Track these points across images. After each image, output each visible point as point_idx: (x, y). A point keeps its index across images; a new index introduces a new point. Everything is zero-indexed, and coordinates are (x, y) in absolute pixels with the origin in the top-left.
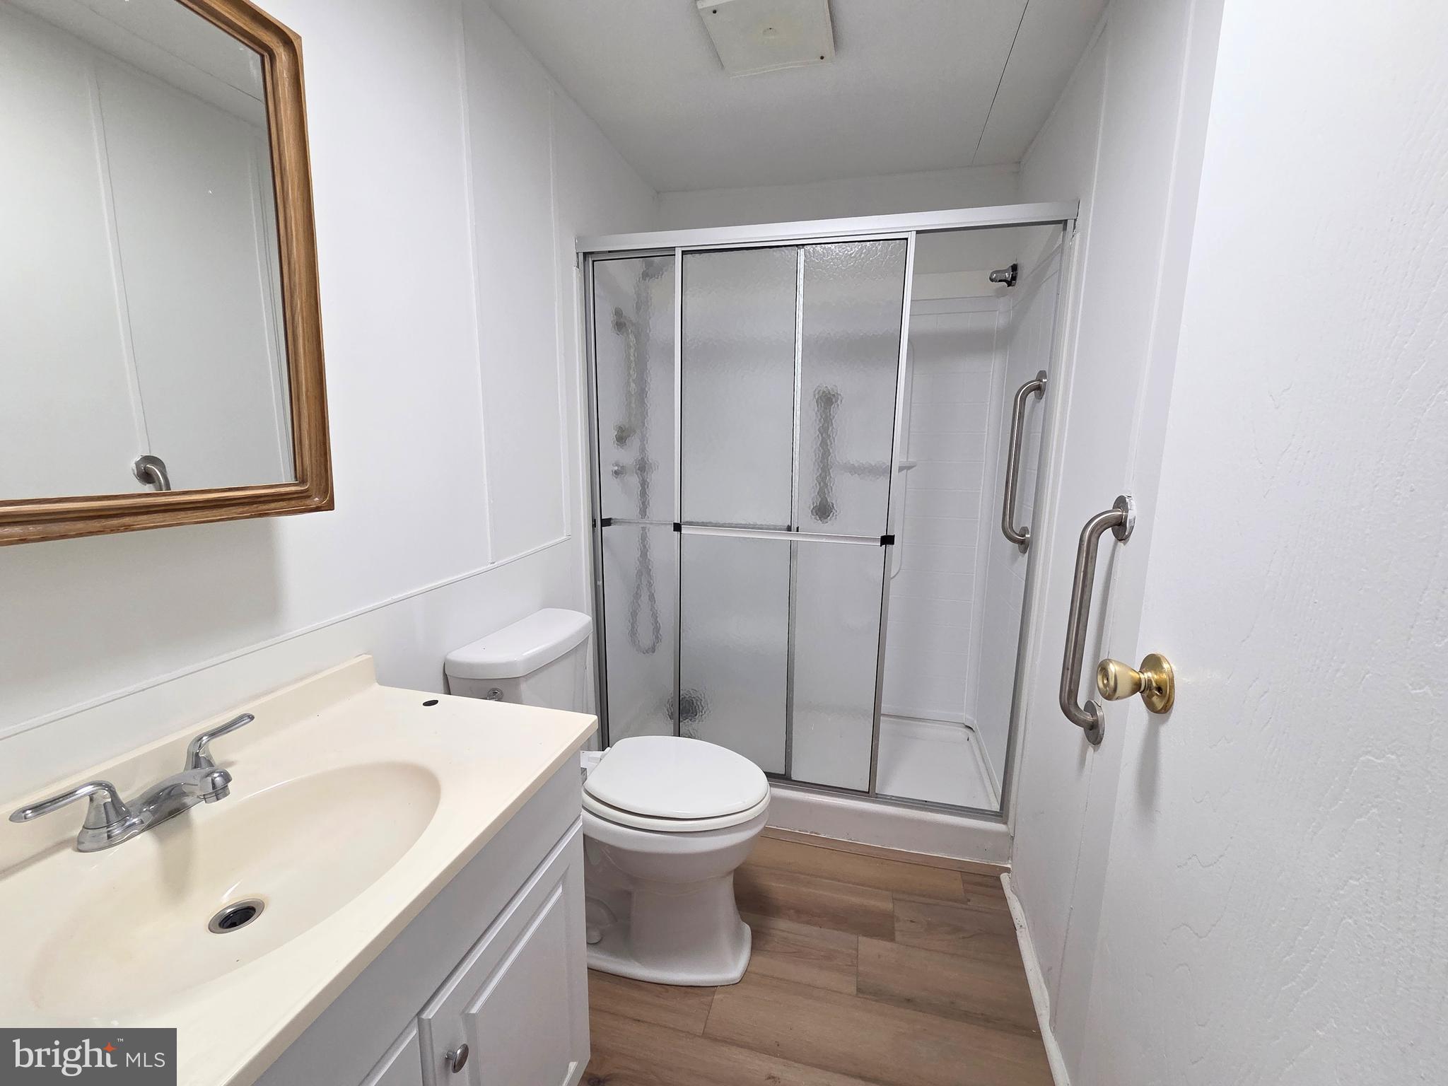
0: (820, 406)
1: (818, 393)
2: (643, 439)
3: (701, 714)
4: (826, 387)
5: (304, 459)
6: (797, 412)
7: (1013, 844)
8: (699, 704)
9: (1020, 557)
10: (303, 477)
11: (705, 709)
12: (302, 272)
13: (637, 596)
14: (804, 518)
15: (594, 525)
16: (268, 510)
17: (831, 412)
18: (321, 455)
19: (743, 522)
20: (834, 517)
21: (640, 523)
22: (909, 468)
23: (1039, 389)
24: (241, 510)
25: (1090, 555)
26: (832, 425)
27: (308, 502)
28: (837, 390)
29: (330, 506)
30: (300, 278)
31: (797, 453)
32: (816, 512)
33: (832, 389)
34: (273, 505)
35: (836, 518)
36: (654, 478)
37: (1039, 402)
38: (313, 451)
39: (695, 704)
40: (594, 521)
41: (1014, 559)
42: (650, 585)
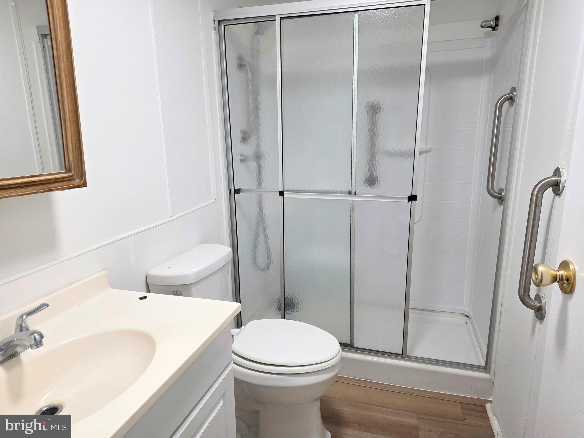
0: (369, 116)
1: (368, 107)
2: (258, 138)
3: (297, 307)
4: (373, 103)
5: (70, 157)
6: (355, 120)
7: (493, 385)
8: (296, 301)
9: (499, 207)
10: (69, 169)
11: (300, 304)
12: (64, 47)
13: (257, 236)
14: (360, 186)
15: (230, 193)
16: (53, 188)
17: (376, 119)
18: (78, 154)
19: (321, 190)
20: (378, 185)
21: (258, 191)
22: (427, 152)
23: (511, 99)
24: (39, 188)
25: (538, 205)
26: (377, 126)
27: (72, 182)
28: (380, 105)
29: (84, 185)
30: (63, 51)
31: (355, 145)
32: (367, 182)
33: (377, 104)
34: (54, 185)
35: (379, 186)
36: (266, 163)
37: (511, 108)
38: (74, 153)
39: (294, 301)
40: (230, 190)
41: (495, 209)
42: (265, 230)
